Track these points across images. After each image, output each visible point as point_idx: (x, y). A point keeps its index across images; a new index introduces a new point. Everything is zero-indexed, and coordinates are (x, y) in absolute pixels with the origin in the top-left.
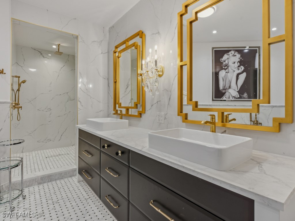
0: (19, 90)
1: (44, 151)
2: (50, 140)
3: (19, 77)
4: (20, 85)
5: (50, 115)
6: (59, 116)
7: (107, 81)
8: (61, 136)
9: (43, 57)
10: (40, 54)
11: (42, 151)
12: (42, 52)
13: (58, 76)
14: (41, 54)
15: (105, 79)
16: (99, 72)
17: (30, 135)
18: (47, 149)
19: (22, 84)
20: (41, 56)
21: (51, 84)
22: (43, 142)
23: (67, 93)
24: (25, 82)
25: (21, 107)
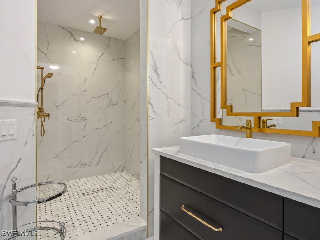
0: (43, 89)
1: (78, 180)
2: (85, 164)
3: (42, 68)
4: (43, 81)
5: (84, 127)
6: (97, 129)
7: (189, 68)
8: (100, 158)
9: (74, 40)
10: (70, 35)
11: (74, 181)
12: (73, 33)
13: (95, 69)
14: (72, 35)
15: (187, 64)
16: (178, 53)
17: (58, 157)
18: (81, 178)
19: (47, 79)
20: (72, 38)
21: (85, 80)
22: (75, 167)
23: (108, 94)
24: (51, 76)
25: (49, 115)
